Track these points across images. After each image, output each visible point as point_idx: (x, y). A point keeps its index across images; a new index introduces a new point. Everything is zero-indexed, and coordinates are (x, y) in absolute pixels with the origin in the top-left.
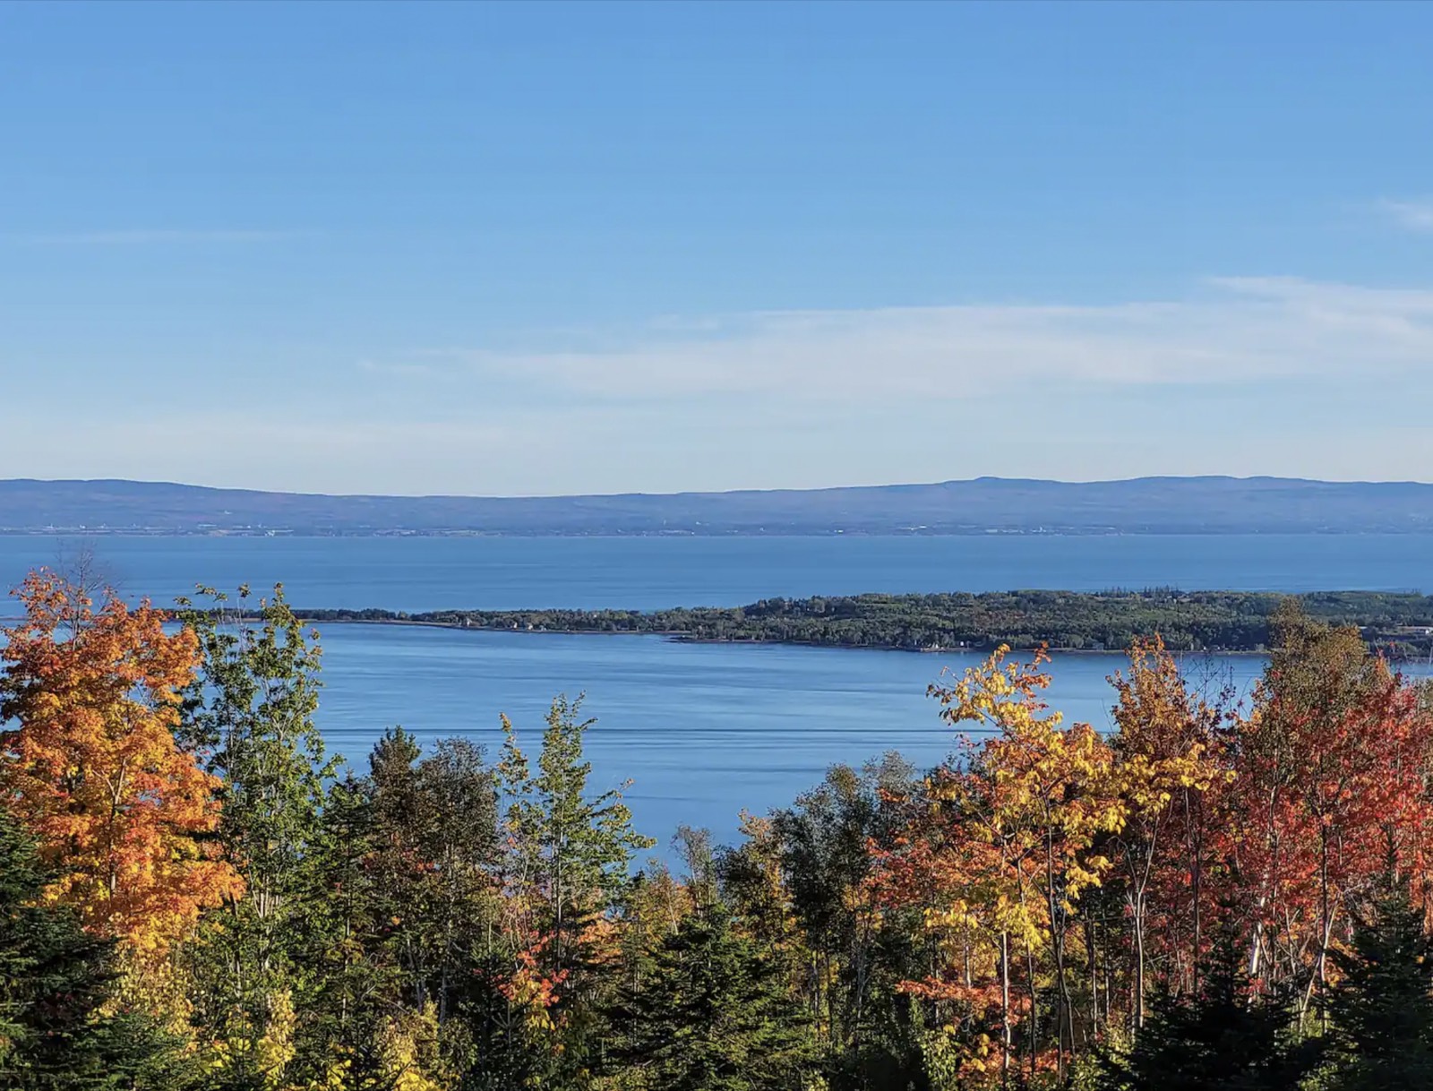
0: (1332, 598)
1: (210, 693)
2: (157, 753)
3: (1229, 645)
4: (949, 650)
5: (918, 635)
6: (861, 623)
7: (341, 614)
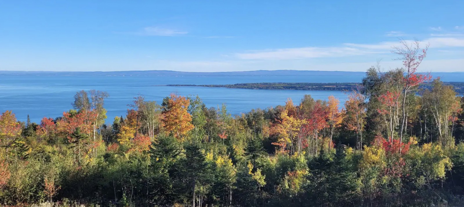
0: (299, 83)
1: (190, 106)
2: (185, 113)
3: (287, 88)
4: (257, 89)
5: (253, 87)
6: (247, 86)
7: (190, 85)
